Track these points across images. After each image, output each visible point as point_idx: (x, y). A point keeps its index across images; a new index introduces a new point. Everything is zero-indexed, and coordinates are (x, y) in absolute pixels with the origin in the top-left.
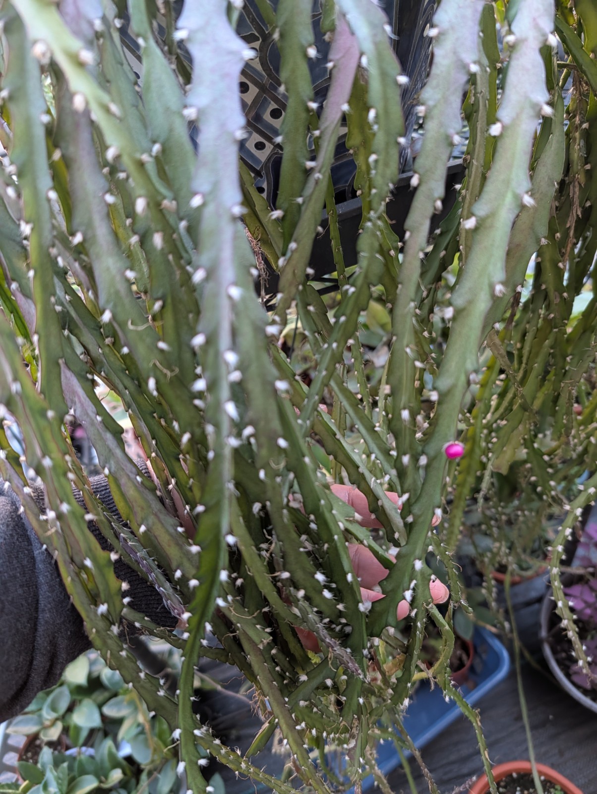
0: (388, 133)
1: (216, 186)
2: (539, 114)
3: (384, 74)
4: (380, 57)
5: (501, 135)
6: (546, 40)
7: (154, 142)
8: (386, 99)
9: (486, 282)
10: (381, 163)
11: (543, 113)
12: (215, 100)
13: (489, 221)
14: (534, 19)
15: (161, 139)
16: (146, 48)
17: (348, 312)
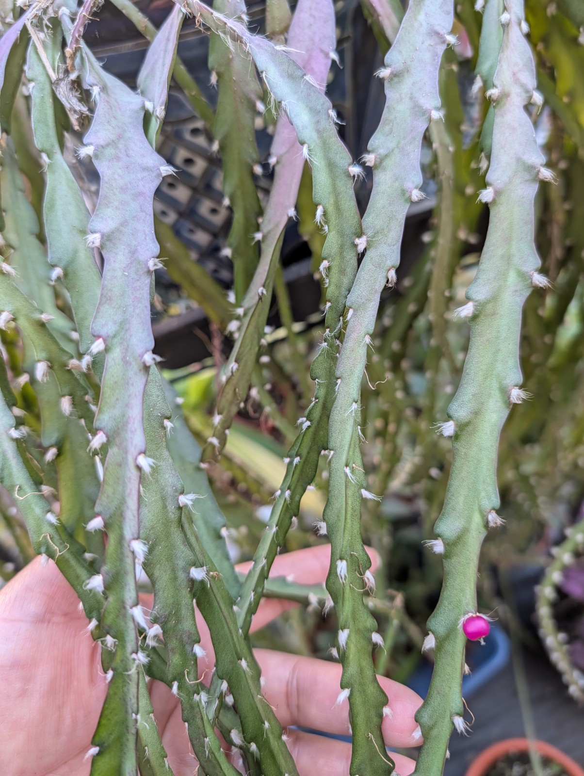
0: (341, 234)
1: (123, 325)
2: (536, 178)
3: (331, 166)
4: (325, 146)
5: (494, 201)
6: (531, 97)
7: (53, 266)
8: (336, 193)
9: (495, 385)
10: (334, 271)
11: (541, 176)
12: (124, 224)
13: (489, 307)
14: (514, 74)
15: (63, 263)
16: (50, 165)
17: (304, 452)
